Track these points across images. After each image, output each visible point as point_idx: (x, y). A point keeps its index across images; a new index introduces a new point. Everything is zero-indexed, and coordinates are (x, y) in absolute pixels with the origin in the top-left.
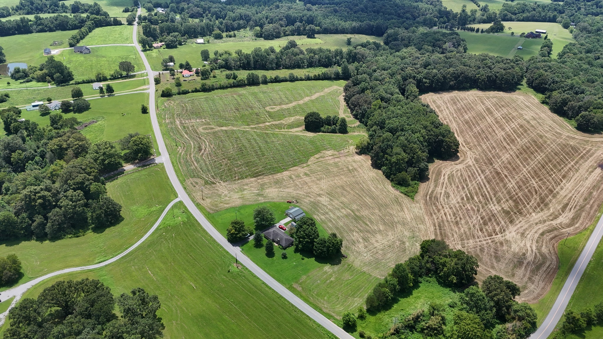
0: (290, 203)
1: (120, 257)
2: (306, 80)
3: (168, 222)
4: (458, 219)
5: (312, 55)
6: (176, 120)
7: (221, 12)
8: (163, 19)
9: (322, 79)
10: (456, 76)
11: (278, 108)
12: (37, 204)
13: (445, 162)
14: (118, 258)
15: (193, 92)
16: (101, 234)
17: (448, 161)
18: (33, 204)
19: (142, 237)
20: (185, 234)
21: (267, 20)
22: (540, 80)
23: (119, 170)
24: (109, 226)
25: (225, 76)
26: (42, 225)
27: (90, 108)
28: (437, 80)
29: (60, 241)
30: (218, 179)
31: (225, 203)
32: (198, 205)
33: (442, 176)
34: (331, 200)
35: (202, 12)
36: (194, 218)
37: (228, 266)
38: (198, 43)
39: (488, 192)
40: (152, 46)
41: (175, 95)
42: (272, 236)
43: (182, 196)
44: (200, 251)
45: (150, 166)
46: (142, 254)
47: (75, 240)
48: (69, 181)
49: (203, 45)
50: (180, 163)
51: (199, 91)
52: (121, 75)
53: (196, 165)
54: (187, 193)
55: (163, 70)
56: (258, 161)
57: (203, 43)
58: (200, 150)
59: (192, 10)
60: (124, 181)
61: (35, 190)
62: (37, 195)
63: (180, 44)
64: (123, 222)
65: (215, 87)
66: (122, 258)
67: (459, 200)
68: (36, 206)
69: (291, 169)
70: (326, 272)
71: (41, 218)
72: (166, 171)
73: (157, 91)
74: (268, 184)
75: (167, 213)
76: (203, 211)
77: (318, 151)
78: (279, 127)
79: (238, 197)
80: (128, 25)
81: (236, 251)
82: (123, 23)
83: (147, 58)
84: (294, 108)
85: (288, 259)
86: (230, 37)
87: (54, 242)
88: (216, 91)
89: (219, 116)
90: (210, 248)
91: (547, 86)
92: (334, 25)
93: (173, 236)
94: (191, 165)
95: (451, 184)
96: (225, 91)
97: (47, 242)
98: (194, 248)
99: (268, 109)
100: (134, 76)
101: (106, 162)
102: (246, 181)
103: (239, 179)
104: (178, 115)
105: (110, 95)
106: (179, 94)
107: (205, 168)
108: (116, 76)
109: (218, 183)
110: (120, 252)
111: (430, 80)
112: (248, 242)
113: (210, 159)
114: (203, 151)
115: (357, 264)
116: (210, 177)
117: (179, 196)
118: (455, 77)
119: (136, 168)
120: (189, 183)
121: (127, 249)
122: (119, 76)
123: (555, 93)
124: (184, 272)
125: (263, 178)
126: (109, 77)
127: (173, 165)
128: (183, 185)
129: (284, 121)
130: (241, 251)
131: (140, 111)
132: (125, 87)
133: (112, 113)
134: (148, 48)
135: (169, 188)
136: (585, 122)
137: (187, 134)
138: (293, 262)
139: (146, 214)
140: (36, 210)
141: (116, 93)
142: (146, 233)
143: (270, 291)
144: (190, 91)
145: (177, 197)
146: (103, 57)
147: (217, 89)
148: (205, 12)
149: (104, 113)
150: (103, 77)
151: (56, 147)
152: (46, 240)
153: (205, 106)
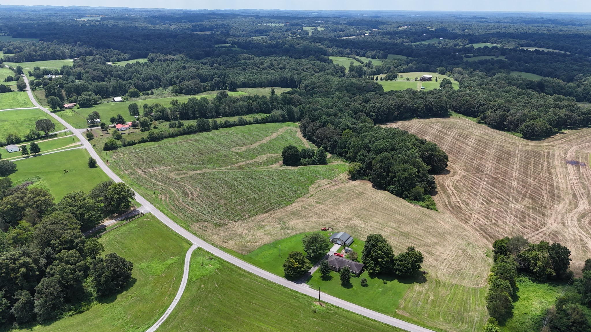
0: (326, 230)
1: (160, 324)
2: (255, 124)
3: (198, 273)
4: (494, 221)
5: (251, 101)
6: (137, 170)
7: (124, 74)
8: (62, 82)
9: (271, 122)
10: (398, 107)
11: (244, 149)
12: (18, 275)
13: (439, 176)
14: (158, 326)
15: (140, 142)
16: (112, 303)
17: (442, 175)
18: (12, 275)
19: (174, 295)
20: (230, 282)
21: (177, 79)
22: (468, 105)
23: (98, 226)
24: (120, 292)
25: (168, 126)
26: (30, 304)
27: (17, 170)
28: (382, 112)
29: (57, 322)
30: (227, 220)
31: (252, 242)
32: (223, 249)
33: (447, 188)
34: (365, 222)
35: (103, 76)
36: (228, 262)
37: (310, 307)
38: (116, 102)
39: (500, 194)
40: (63, 107)
41: (120, 147)
42: (337, 264)
43: (197, 243)
44: (262, 296)
45: (137, 217)
46: (190, 314)
47: (79, 318)
48: (53, 242)
49: (122, 103)
50: (171, 210)
51: (147, 141)
52: (38, 135)
53: (192, 209)
54: (201, 238)
55: (90, 127)
56: (258, 197)
57: (121, 101)
58: (186, 194)
59: (92, 74)
60: (111, 237)
61: (13, 255)
62: (16, 262)
63: (96, 103)
64: (136, 283)
65: (164, 136)
66: (163, 324)
67: (480, 205)
68: (16, 278)
69: (298, 200)
70: (420, 293)
71: (27, 294)
72: (159, 220)
73: (94, 146)
74: (285, 217)
75: (190, 263)
76: (234, 254)
77: (312, 182)
78: (256, 165)
79: (262, 234)
80: (18, 91)
81: (304, 288)
82: (12, 89)
83: (62, 118)
84: (261, 147)
85: (370, 286)
86: (148, 94)
87: (49, 325)
88: (165, 140)
89: (184, 162)
90: (272, 291)
91: (475, 109)
92: (250, 79)
93: (216, 287)
94: (187, 211)
95: (462, 193)
96: (176, 138)
97: (38, 327)
98: (252, 295)
99: (234, 150)
100: (55, 136)
101: (86, 216)
102: (259, 217)
103: (250, 217)
104: (137, 165)
105: (36, 155)
106: (124, 145)
107: (205, 211)
108: (31, 137)
109: (229, 224)
110: (155, 318)
111: (375, 113)
112: (311, 277)
113: (204, 202)
114: (190, 195)
115: (442, 278)
116: (216, 219)
117: (193, 243)
118: (397, 109)
119: (119, 222)
120: (196, 228)
121: (162, 313)
122: (36, 137)
123: (488, 113)
124: (261, 324)
125: (275, 213)
126: (22, 139)
127: (164, 213)
128: (190, 231)
129: (257, 159)
130: (310, 287)
131: (87, 165)
132: (49, 146)
133: (49, 172)
134: (59, 109)
135: (175, 237)
136: (530, 131)
137: (159, 181)
138: (377, 288)
139: (164, 268)
140: (18, 283)
141: (43, 152)
142: (177, 289)
143: (378, 324)
144: (136, 142)
145: (191, 244)
146: (5, 121)
147: (166, 137)
148: (107, 76)
149: (38, 173)
150: (16, 138)
151: (9, 206)
152: (36, 326)
153: (162, 153)
